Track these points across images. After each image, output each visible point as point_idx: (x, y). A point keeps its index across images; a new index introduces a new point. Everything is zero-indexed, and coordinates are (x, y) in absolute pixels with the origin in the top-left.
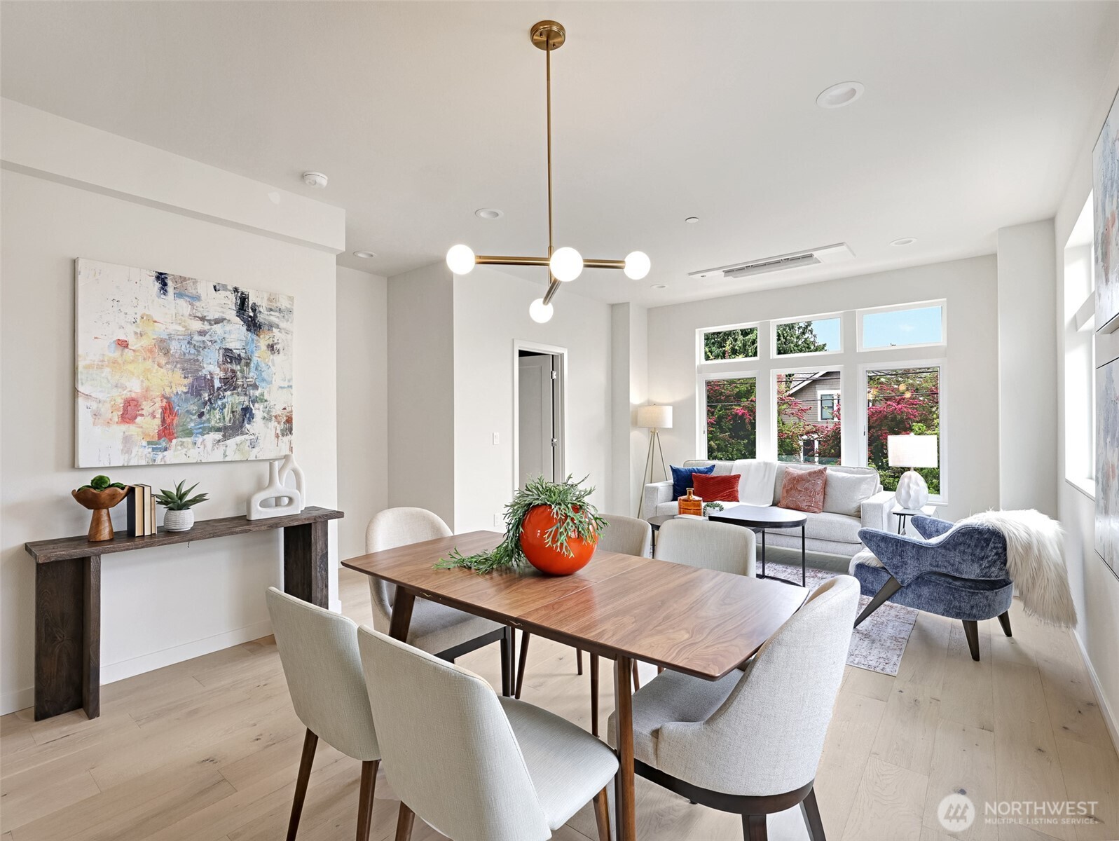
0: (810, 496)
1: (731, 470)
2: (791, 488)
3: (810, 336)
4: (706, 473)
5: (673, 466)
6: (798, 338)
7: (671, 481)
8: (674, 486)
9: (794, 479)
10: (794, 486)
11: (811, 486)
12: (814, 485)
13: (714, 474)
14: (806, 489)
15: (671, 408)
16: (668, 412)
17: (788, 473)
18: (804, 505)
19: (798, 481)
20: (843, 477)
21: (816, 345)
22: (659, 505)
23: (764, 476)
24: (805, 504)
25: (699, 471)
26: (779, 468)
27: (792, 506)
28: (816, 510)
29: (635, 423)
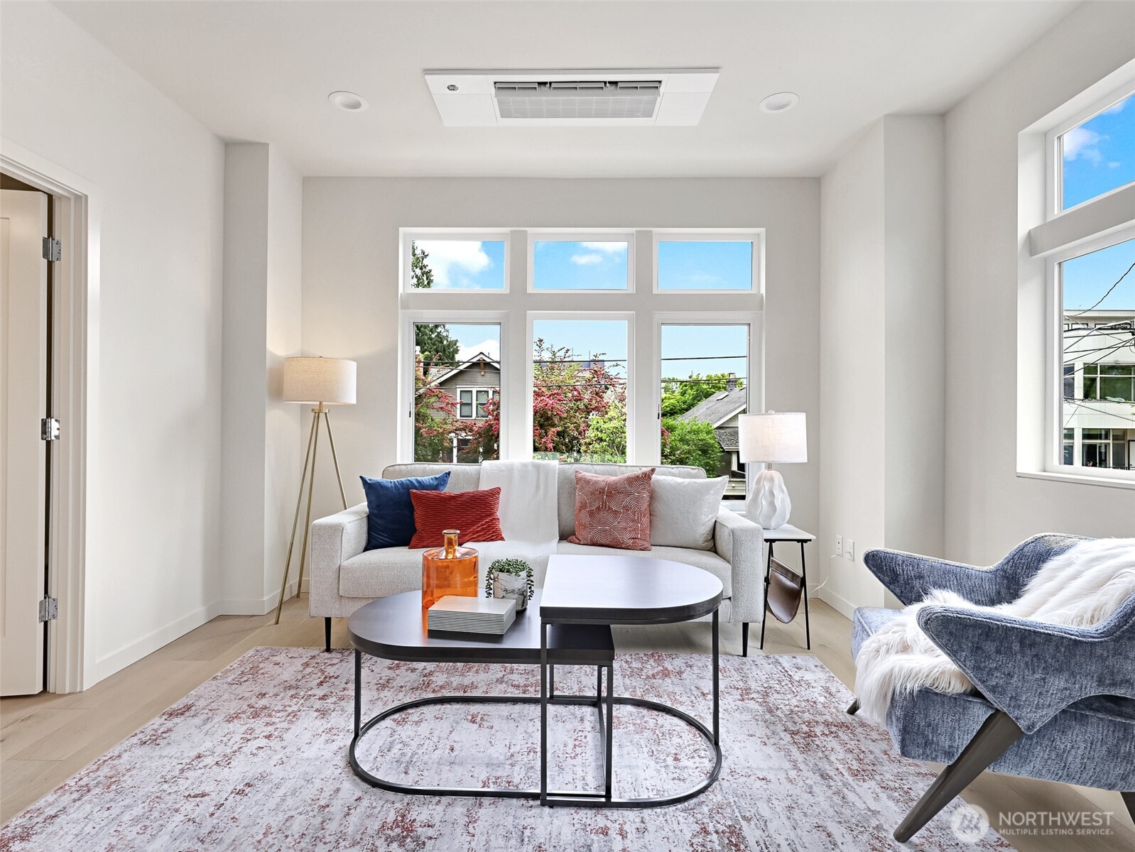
0: (633, 521)
1: (478, 479)
2: (598, 508)
3: (443, 330)
4: (436, 488)
5: (367, 478)
6: (431, 331)
7: (363, 506)
8: (369, 518)
9: (602, 491)
10: (604, 503)
11: (633, 503)
12: (638, 500)
13: (450, 489)
14: (626, 508)
15: (355, 364)
16: (350, 371)
17: (581, 482)
18: (626, 538)
19: (610, 495)
20: (679, 484)
21: (449, 340)
22: (345, 563)
23: (538, 487)
24: (628, 536)
25: (422, 486)
26: (562, 472)
27: (603, 542)
28: (647, 545)
29: (277, 392)
